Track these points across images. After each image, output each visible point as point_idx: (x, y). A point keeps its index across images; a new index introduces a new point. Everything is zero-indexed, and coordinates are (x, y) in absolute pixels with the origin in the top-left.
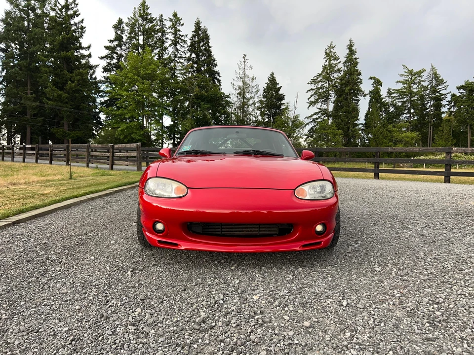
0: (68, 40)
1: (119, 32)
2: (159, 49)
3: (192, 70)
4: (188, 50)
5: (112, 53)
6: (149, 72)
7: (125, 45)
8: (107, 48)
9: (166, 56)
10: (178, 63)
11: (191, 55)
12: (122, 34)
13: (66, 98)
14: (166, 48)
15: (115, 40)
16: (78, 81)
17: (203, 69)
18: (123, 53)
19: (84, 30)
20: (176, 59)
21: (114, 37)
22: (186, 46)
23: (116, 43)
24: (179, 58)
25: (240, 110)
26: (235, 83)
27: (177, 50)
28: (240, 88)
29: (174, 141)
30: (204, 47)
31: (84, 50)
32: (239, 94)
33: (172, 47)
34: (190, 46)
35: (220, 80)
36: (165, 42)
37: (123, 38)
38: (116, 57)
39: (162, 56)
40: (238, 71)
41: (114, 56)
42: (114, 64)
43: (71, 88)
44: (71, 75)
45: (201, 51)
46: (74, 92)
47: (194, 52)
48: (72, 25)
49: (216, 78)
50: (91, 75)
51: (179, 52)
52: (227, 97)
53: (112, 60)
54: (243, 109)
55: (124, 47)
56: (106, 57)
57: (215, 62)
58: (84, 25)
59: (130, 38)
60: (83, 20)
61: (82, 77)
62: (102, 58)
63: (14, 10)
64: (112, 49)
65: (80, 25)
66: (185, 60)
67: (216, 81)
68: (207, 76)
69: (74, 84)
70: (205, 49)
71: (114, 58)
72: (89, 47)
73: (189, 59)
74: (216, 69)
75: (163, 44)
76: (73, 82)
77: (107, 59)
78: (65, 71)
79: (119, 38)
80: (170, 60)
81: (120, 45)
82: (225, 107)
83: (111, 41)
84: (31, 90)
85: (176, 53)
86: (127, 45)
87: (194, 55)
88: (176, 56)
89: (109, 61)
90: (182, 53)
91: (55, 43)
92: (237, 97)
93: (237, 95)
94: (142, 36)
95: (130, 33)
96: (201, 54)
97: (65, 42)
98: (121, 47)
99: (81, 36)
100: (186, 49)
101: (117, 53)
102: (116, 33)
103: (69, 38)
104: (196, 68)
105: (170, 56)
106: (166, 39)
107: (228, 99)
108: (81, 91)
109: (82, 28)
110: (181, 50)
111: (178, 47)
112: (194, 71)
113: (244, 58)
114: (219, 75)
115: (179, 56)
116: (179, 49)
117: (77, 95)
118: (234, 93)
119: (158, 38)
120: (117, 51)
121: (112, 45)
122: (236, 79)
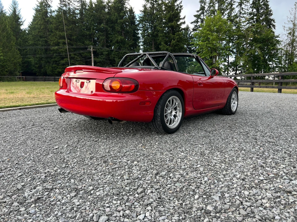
0: (173, 16)
1: (203, 5)
2: (229, 10)
3: (252, 21)
4: (250, 7)
5: (198, 19)
6: (217, 27)
7: (206, 12)
8: (195, 16)
9: (233, 15)
10: (242, 17)
11: (252, 10)
12: (205, 5)
13: (171, 50)
14: (233, 9)
15: (200, 10)
16: (177, 39)
17: (261, 19)
18: (205, 17)
19: (182, 7)
20: (241, 15)
21: (199, 9)
22: (248, 4)
23: (200, 12)
24: (243, 14)
25: (290, 46)
26: (286, 26)
27: (242, 8)
28: (290, 29)
29: (236, 72)
30: (263, 3)
31: (182, 20)
32: (290, 33)
33: (239, 7)
34: (252, 4)
35: (275, 25)
36: (233, 4)
37: (205, 8)
38: (200, 21)
39: (231, 15)
40: (289, 16)
41: (199, 20)
42: (199, 26)
43: (173, 44)
44: (174, 36)
45: (261, 6)
46: (175, 46)
47: (255, 8)
48: (175, 6)
49: (272, 24)
50: (189, 35)
51: (244, 9)
52: (277, 37)
53: (198, 23)
54: (293, 45)
55: (205, 14)
56: (194, 22)
57: (271, 12)
58: (181, 5)
59: (210, 7)
60: (181, 2)
61: (180, 36)
62: (192, 23)
63: (147, 4)
64: (198, 16)
65: (180, 5)
66: (247, 15)
67: (272, 26)
68: (265, 23)
69: (175, 41)
70: (263, 4)
71: (199, 22)
72: (184, 18)
73: (250, 14)
74: (271, 17)
75: (232, 6)
76: (174, 40)
77: (195, 23)
78: (171, 34)
79: (202, 8)
80: (236, 16)
81: (203, 13)
82: (276, 44)
83: (198, 11)
84: (154, 47)
85: (241, 11)
86: (207, 12)
87: (255, 10)
88: (241, 13)
89: (195, 24)
90: (245, 10)
91: (166, 19)
92: (288, 36)
93: (287, 35)
94: (218, 4)
95: (210, 4)
96: (260, 8)
97: (172, 17)
98: (203, 14)
99: (180, 12)
100: (249, 7)
101: (201, 18)
102: (201, 5)
103: (174, 14)
104: (255, 19)
105: (237, 14)
106: (234, 2)
107: (278, 39)
108: (179, 45)
109: (181, 7)
110: (245, 8)
111: (243, 6)
112: (254, 22)
113: (295, 5)
114: (274, 22)
115: (243, 12)
116: (243, 8)
117: (177, 47)
118: (285, 33)
119: (228, 3)
120: (201, 17)
121: (198, 14)
122: (287, 22)
